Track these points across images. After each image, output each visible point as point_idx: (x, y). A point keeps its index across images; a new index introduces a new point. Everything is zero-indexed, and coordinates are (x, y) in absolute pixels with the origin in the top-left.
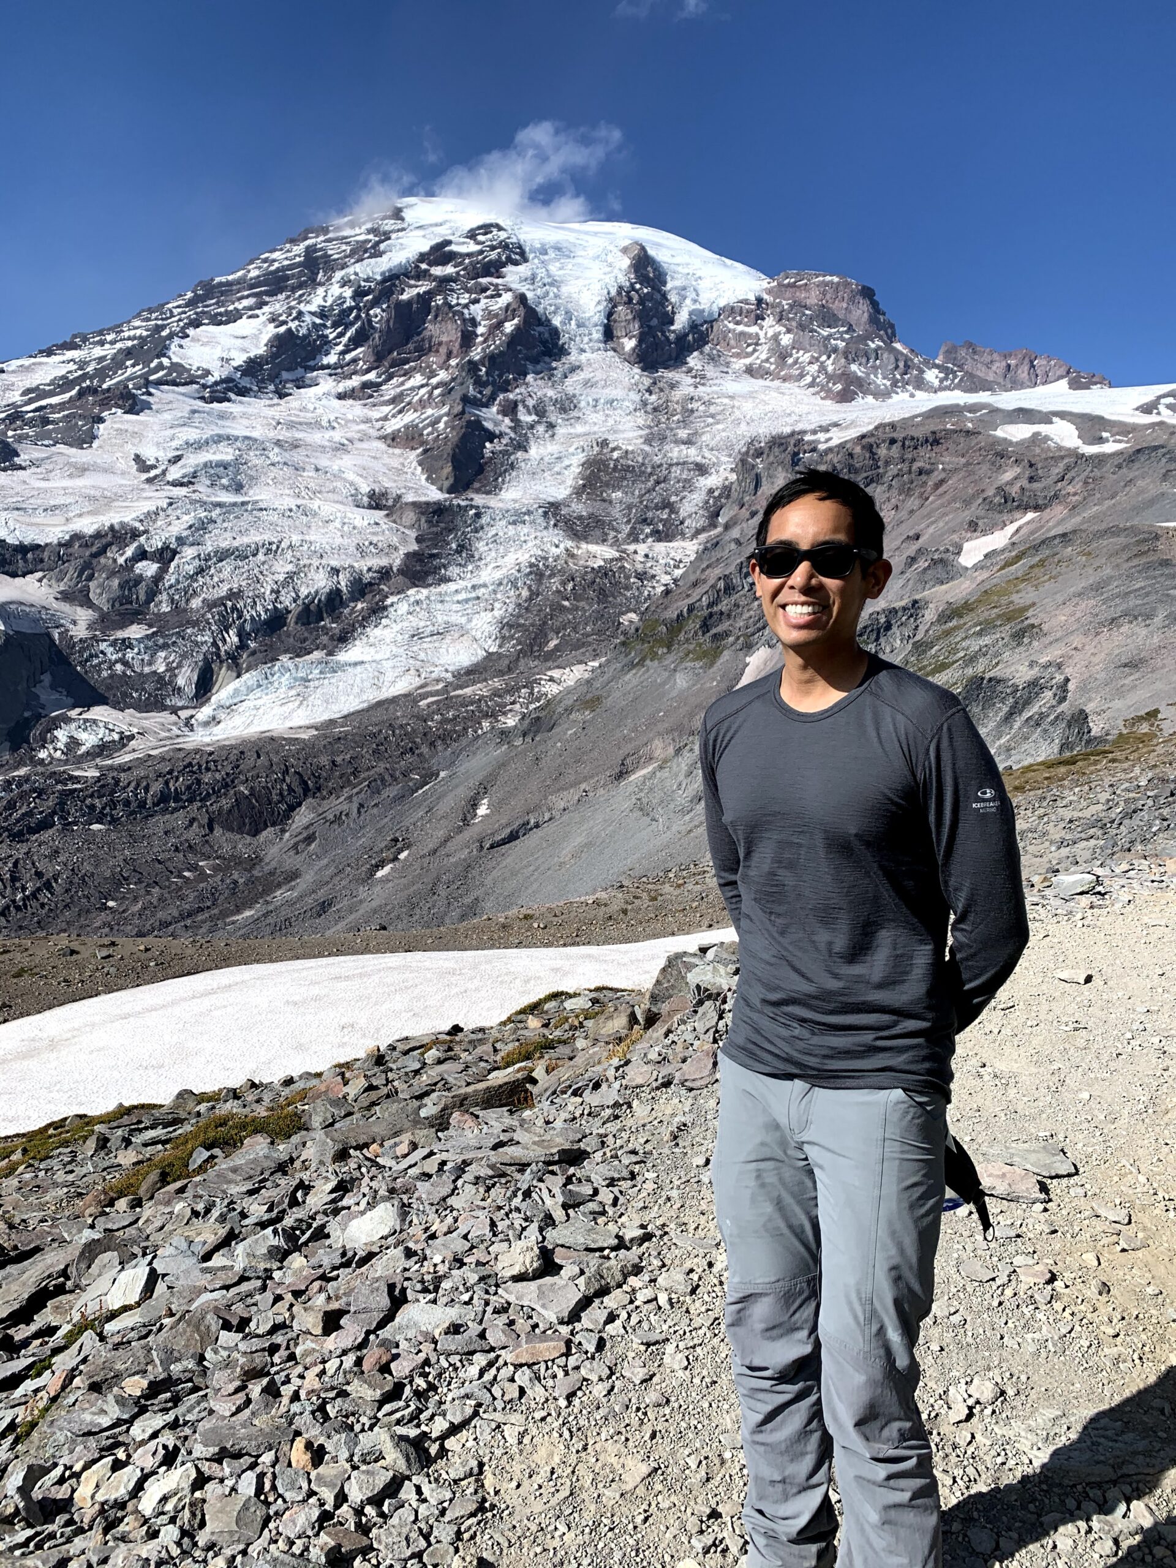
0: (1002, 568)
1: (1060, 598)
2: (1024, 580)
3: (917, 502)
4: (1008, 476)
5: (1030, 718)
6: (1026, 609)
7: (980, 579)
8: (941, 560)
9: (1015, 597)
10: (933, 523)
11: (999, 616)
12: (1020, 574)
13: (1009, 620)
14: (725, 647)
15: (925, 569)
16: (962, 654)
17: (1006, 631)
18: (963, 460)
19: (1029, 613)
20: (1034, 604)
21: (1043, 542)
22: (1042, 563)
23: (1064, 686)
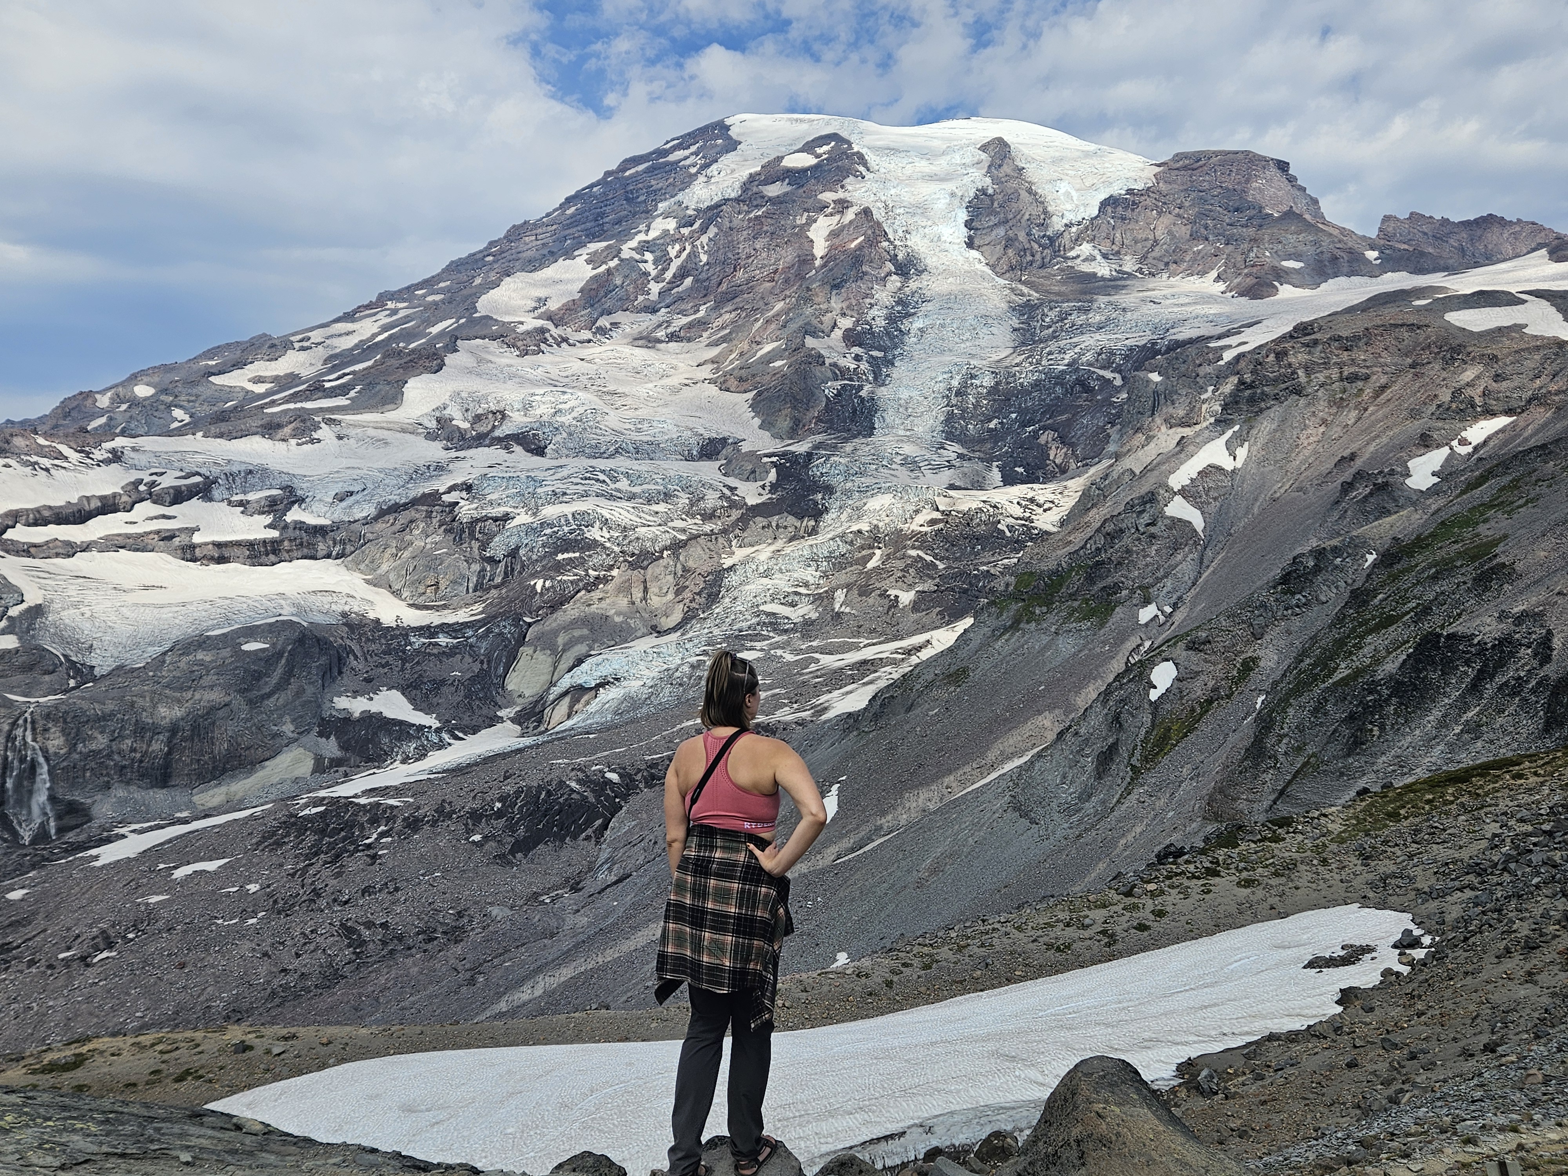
0: (1463, 492)
1: (1538, 528)
2: (1493, 506)
3: (1354, 414)
4: (1469, 375)
5: (1506, 684)
6: (1495, 543)
7: (1434, 507)
8: (1386, 484)
9: (1482, 529)
10: (1373, 439)
11: (1459, 554)
12: (1486, 499)
13: (1473, 559)
14: (1119, 603)
15: (1366, 497)
16: (1412, 604)
17: (1467, 573)
18: (1409, 361)
19: (1498, 550)
20: (1506, 536)
21: (1515, 456)
22: (1515, 485)
23: (1546, 643)
